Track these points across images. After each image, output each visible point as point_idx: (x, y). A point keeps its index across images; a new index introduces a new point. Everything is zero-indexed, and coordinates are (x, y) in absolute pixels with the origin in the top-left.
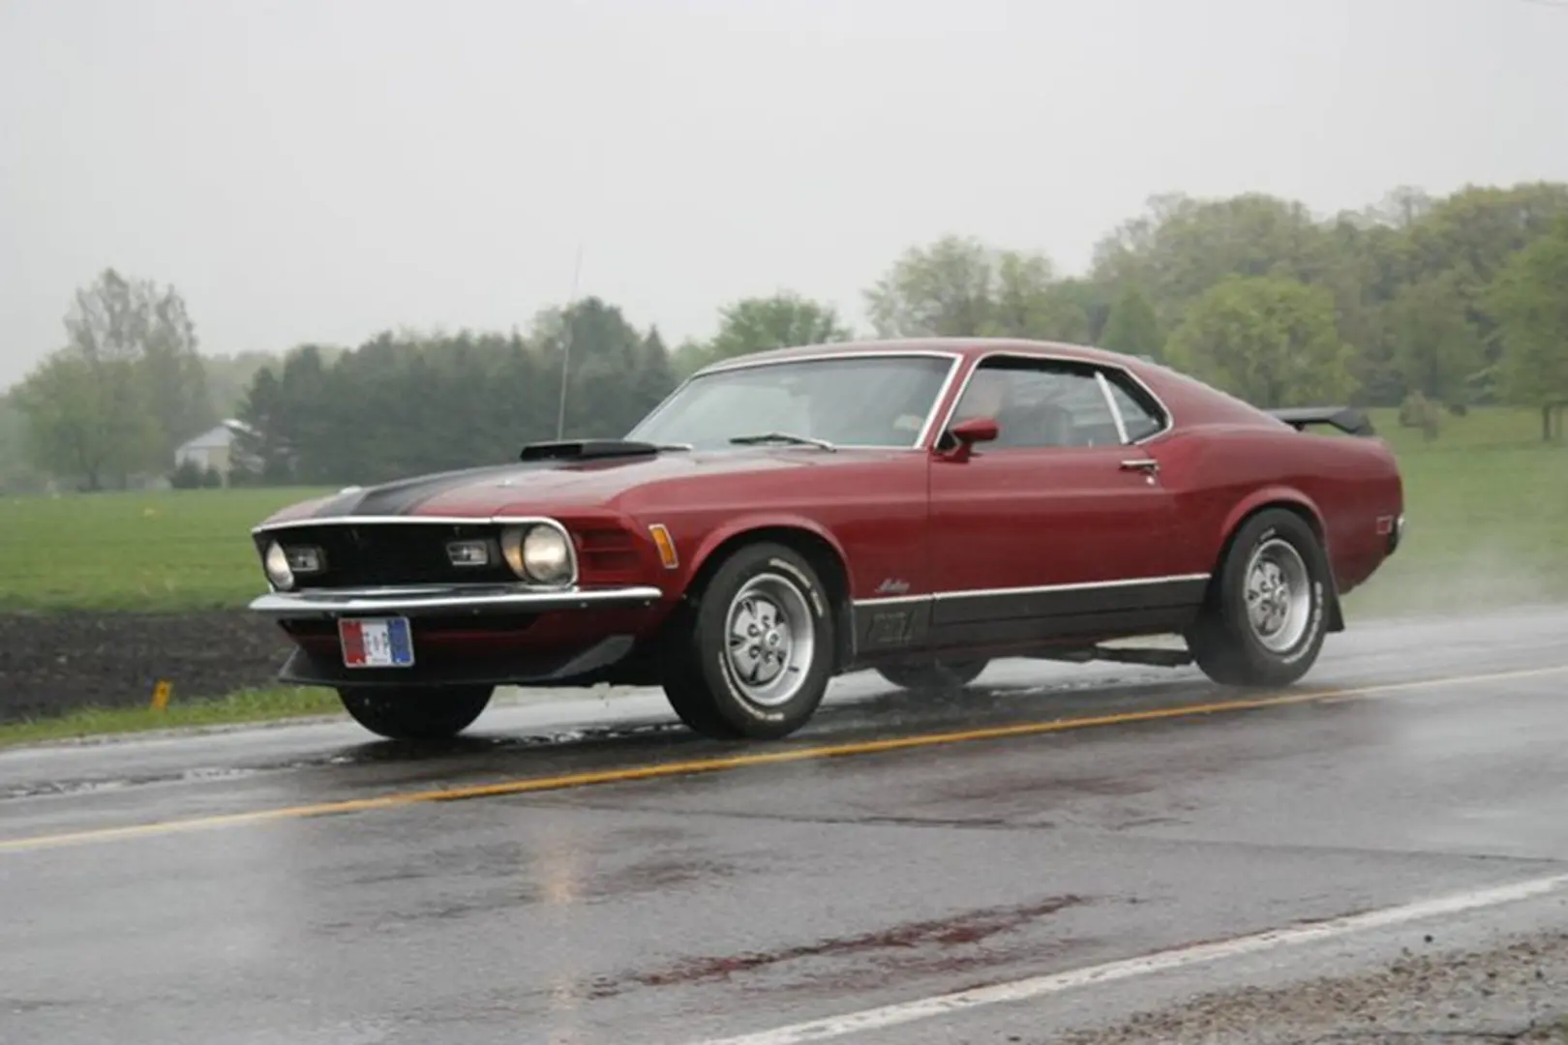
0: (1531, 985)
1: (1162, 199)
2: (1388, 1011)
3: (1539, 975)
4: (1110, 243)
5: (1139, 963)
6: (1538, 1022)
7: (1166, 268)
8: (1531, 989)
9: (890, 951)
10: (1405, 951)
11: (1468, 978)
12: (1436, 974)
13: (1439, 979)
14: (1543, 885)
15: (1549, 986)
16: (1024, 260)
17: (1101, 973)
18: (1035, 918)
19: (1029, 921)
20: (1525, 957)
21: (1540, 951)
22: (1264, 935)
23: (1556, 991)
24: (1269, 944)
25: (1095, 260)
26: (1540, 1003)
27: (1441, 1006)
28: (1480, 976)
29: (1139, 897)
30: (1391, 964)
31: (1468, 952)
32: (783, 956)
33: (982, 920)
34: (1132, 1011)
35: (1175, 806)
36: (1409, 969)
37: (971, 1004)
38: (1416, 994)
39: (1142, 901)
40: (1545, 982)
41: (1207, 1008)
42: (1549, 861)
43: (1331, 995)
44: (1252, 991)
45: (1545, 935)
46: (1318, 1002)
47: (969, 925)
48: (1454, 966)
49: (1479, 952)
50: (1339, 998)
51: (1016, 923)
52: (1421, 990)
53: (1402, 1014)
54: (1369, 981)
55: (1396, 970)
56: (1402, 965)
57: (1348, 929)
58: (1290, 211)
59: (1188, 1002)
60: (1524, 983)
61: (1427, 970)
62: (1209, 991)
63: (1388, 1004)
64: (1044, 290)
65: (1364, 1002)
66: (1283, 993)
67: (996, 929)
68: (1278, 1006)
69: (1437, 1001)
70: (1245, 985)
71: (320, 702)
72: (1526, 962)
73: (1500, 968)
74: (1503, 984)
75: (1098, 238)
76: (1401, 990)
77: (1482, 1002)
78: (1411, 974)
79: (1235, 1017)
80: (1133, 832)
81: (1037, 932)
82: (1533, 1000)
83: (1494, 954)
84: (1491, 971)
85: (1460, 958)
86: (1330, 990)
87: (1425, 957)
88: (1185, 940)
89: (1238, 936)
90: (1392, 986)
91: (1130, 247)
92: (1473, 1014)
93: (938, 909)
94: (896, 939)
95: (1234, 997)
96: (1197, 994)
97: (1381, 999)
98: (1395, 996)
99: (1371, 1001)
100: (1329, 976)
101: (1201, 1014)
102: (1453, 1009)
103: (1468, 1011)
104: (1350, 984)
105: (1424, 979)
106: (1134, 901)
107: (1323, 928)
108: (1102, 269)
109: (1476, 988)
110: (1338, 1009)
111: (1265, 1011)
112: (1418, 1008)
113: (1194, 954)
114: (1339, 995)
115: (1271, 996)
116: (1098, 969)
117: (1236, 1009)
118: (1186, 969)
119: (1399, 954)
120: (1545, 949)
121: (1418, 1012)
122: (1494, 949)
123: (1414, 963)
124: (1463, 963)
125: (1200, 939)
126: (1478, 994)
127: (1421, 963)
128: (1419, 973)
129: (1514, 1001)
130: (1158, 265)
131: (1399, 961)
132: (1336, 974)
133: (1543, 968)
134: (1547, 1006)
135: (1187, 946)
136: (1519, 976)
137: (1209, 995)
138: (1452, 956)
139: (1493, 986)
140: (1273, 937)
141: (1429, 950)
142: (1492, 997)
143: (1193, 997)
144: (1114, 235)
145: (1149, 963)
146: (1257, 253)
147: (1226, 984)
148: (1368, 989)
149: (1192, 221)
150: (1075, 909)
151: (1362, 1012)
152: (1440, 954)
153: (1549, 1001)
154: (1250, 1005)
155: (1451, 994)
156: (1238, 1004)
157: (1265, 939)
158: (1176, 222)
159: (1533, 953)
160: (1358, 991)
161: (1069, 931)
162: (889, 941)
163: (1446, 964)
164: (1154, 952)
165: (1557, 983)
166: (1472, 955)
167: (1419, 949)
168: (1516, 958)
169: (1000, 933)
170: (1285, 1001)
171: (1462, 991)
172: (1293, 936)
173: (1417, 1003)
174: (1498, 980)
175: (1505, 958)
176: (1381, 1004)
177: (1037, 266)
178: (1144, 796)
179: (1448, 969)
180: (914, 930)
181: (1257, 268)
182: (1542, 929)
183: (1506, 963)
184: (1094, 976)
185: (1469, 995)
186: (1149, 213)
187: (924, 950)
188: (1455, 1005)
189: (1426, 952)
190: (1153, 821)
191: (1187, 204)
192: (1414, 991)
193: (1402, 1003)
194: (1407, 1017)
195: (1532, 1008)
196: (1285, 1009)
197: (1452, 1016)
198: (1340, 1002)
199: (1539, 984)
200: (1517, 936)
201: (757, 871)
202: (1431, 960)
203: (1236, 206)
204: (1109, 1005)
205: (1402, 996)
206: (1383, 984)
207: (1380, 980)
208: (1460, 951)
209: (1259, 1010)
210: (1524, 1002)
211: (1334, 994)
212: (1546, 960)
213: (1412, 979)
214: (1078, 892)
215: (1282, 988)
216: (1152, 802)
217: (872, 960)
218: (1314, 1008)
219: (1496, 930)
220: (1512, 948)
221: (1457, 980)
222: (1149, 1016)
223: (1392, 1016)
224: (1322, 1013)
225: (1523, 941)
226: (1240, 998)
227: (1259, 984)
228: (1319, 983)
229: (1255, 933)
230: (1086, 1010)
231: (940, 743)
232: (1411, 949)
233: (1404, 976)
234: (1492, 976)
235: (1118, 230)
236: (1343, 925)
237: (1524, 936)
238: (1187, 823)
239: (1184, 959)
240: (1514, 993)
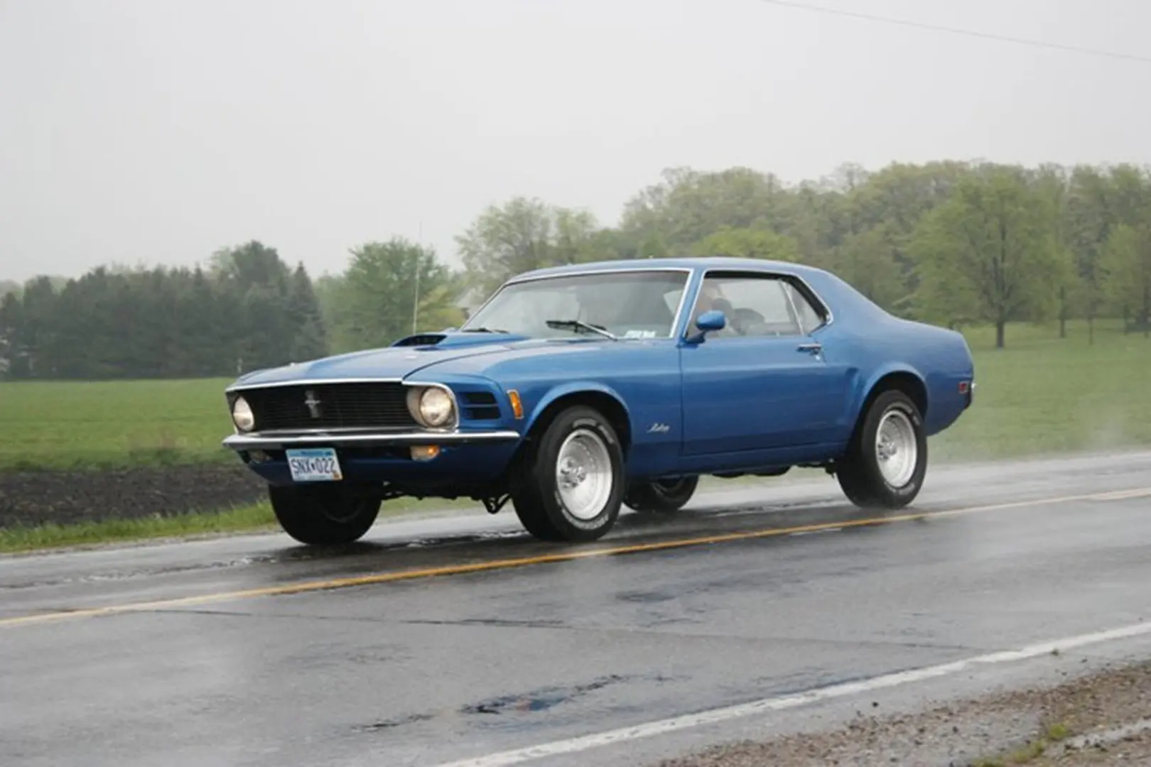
0: (949, 737)
1: (673, 172)
2: (846, 757)
3: (955, 730)
4: (635, 202)
5: (664, 724)
6: (955, 764)
7: (677, 222)
8: (950, 740)
9: (483, 716)
10: (859, 713)
11: (904, 732)
12: (881, 730)
13: (884, 733)
14: (958, 665)
15: (963, 739)
16: (574, 215)
17: (636, 732)
18: (589, 692)
19: (583, 694)
20: (945, 717)
21: (955, 712)
22: (756, 703)
23: (969, 741)
24: (760, 709)
25: (624, 216)
26: (957, 750)
27: (885, 753)
28: (913, 731)
29: (664, 676)
30: (849, 723)
31: (906, 713)
32: (403, 722)
33: (549, 693)
34: (660, 758)
35: (689, 610)
36: (861, 726)
37: (542, 755)
38: (867, 744)
39: (666, 679)
40: (960, 734)
41: (715, 756)
42: (960, 647)
43: (806, 745)
44: (747, 743)
45: (959, 701)
46: (797, 751)
47: (540, 697)
48: (894, 724)
49: (912, 714)
50: (811, 748)
51: (573, 696)
52: (870, 741)
53: (856, 759)
54: (832, 735)
55: (852, 728)
56: (855, 724)
57: (817, 698)
58: (766, 181)
59: (700, 752)
60: (944, 735)
61: (873, 728)
62: (717, 744)
63: (846, 752)
64: (588, 237)
65: (830, 751)
66: (771, 744)
67: (559, 700)
68: (768, 754)
69: (882, 749)
70: (743, 739)
71: (54, 538)
72: (946, 721)
73: (926, 725)
74: (929, 737)
75: (628, 199)
76: (857, 742)
77: (915, 750)
78: (863, 730)
79: (736, 763)
80: (659, 630)
81: (590, 702)
82: (952, 748)
83: (923, 715)
84: (920, 727)
85: (898, 718)
86: (805, 742)
87: (872, 718)
88: (699, 707)
89: (735, 703)
90: (849, 738)
91: (650, 206)
92: (908, 758)
93: (517, 687)
94: (486, 708)
95: (734, 748)
96: (709, 746)
97: (842, 748)
98: (853, 746)
99: (834, 750)
100: (804, 733)
101: (711, 760)
102: (893, 755)
103: (906, 756)
104: (819, 738)
105: (873, 733)
106: (660, 679)
107: (799, 698)
108: (630, 223)
109: (910, 739)
110: (812, 757)
111: (758, 758)
112: (869, 754)
113: (707, 717)
114: (811, 746)
115: (762, 747)
116: (633, 729)
117: (736, 757)
118: (701, 729)
119: (853, 715)
120: (959, 712)
121: (869, 757)
122: (923, 712)
123: (865, 722)
124: (901, 722)
125: (710, 705)
126: (912, 744)
127: (870, 721)
128: (869, 729)
129: (937, 748)
130: (670, 219)
131: (854, 720)
132: (809, 730)
133: (959, 726)
134: (962, 752)
135: (699, 711)
136: (940, 730)
137: (716, 747)
138: (892, 717)
139: (921, 738)
140: (763, 704)
141: (876, 712)
142: (921, 746)
143: (706, 748)
144: (638, 197)
145: (673, 724)
146: (742, 211)
147: (729, 739)
148: (832, 741)
149: (696, 187)
150: (618, 685)
151: (829, 757)
152: (883, 716)
153: (963, 748)
154: (748, 754)
155: (892, 745)
156: (737, 753)
157: (758, 705)
158: (683, 187)
159: (951, 714)
160: (826, 742)
161: (613, 700)
162: (481, 709)
163: (889, 723)
164: (675, 715)
165: (969, 736)
166: (906, 716)
167: (869, 712)
168: (938, 718)
169: (562, 703)
170: (771, 750)
171: (900, 742)
172: (777, 703)
173: (868, 751)
174: (926, 733)
175: (931, 718)
176: (842, 752)
177: (583, 219)
178: (666, 603)
179: (890, 727)
180: (500, 702)
181: (742, 222)
182: (956, 697)
183: (931, 721)
184: (633, 733)
185: (904, 745)
186: (663, 181)
187: (506, 715)
188: (896, 753)
189: (873, 714)
190: (673, 621)
191: (691, 174)
192: (866, 742)
193: (858, 751)
194: (861, 762)
195: (950, 754)
196: (773, 756)
197: (893, 760)
198: (812, 750)
199: (955, 737)
200: (939, 702)
201: (382, 659)
202: (879, 719)
203: (727, 176)
204: (643, 755)
205: (858, 746)
206: (843, 737)
207: (840, 734)
208: (899, 713)
209: (754, 756)
210: (945, 749)
211: (809, 745)
212: (960, 719)
213: (865, 733)
214: (620, 673)
215: (768, 741)
216: (673, 607)
217: (469, 723)
218: (794, 756)
219: (924, 697)
220: (935, 710)
221: (896, 734)
222: (673, 762)
223: (850, 761)
224: (800, 759)
225: (944, 705)
226: (741, 749)
227: (753, 738)
228: (796, 737)
229: (751, 700)
230: (628, 759)
231: (517, 565)
232: (862, 713)
233: (858, 732)
234: (922, 731)
235: (642, 193)
236: (813, 695)
237: (946, 702)
238: (697, 622)
239: (699, 721)
240: (937, 743)
